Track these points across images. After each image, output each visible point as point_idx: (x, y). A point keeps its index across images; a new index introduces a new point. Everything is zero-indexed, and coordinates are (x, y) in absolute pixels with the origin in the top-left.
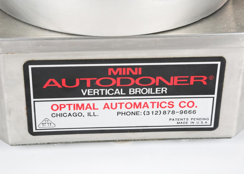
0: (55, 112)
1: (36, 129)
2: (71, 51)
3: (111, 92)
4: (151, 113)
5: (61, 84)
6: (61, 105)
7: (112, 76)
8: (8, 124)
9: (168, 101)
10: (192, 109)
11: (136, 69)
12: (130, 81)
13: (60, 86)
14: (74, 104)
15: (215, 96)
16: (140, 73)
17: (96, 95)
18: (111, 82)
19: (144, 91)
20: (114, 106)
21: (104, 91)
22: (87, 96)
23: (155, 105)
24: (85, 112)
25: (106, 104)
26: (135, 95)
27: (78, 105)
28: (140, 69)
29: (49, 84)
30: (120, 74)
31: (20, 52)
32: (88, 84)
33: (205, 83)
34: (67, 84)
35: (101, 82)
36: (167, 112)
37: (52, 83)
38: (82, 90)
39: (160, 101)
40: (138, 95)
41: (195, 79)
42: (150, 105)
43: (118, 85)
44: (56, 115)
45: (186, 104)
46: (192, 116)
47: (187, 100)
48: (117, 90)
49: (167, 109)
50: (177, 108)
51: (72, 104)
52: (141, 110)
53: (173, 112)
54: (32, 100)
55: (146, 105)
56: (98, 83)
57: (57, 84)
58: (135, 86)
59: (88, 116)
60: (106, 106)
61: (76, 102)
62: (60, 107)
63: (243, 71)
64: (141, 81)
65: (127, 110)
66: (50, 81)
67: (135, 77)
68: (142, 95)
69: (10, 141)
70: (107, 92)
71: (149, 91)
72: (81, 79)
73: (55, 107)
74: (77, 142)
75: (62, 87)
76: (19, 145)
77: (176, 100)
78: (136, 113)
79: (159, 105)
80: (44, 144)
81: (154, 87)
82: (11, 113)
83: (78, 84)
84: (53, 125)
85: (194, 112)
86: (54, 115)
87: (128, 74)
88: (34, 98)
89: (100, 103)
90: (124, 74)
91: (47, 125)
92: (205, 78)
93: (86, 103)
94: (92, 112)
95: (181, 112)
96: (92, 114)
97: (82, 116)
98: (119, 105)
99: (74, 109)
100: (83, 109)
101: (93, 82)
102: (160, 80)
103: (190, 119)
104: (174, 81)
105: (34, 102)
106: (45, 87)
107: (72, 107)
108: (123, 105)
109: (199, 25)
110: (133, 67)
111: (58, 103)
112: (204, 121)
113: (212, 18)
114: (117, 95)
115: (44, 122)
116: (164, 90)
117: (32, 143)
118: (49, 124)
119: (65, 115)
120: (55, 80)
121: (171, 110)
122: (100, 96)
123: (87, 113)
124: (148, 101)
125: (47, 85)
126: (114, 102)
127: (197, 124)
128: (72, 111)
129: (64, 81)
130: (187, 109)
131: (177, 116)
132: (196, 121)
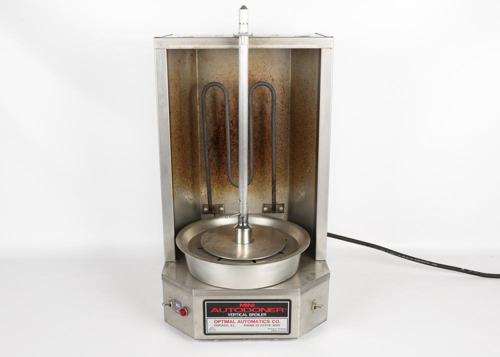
1: (207, 332)
3: (241, 315)
4: (259, 325)
5: (219, 310)
7: (242, 307)
8: (195, 329)
9: (267, 319)
10: (278, 324)
12: (249, 310)
15: (288, 318)
16: (254, 306)
17: (234, 316)
18: (241, 310)
19: (256, 315)
20: (242, 322)
22: (230, 316)
23: (261, 321)
24: (229, 324)
25: (239, 320)
27: (226, 321)
28: (254, 304)
30: (245, 306)
31: (202, 295)
32: (231, 311)
33: (283, 312)
34: (221, 311)
35: (237, 310)
37: (215, 310)
38: (228, 314)
40: (253, 316)
41: (278, 309)
42: (259, 321)
43: (244, 311)
44: (216, 325)
46: (278, 327)
47: (276, 320)
48: (244, 314)
49: (267, 324)
50: (271, 323)
52: (255, 324)
53: (270, 325)
54: (206, 318)
55: (257, 322)
56: (235, 310)
57: (217, 311)
58: (252, 312)
59: (231, 326)
60: (239, 322)
61: (225, 319)
62: (218, 322)
63: (299, 306)
64: (254, 310)
65: (248, 324)
66: (214, 309)
67: (252, 308)
69: (195, 338)
70: (239, 315)
71: (258, 315)
72: (228, 308)
73: (216, 322)
75: (219, 312)
76: (199, 340)
77: (271, 319)
78: (253, 325)
79: (263, 322)
80: (211, 339)
81: (260, 313)
82: (196, 324)
83: (226, 311)
84: (215, 330)
87: (248, 306)
89: (236, 320)
91: (212, 330)
92: (283, 309)
93: (230, 320)
94: (232, 324)
95: (273, 325)
97: (228, 326)
98: (245, 321)
101: (233, 310)
102: (263, 310)
103: (277, 329)
104: (269, 310)
107: (224, 321)
108: (247, 321)
109: (279, 285)
110: (251, 303)
111: (218, 320)
112: (284, 330)
113: (286, 282)
114: (244, 316)
115: (211, 328)
116: (265, 314)
117: (206, 339)
119: (220, 325)
120: (216, 308)
122: (236, 316)
124: (258, 320)
125: (213, 311)
126: (243, 320)
127: (281, 331)
128: (224, 324)
129: (220, 309)
130: (276, 324)
131: (271, 327)
132: (280, 330)
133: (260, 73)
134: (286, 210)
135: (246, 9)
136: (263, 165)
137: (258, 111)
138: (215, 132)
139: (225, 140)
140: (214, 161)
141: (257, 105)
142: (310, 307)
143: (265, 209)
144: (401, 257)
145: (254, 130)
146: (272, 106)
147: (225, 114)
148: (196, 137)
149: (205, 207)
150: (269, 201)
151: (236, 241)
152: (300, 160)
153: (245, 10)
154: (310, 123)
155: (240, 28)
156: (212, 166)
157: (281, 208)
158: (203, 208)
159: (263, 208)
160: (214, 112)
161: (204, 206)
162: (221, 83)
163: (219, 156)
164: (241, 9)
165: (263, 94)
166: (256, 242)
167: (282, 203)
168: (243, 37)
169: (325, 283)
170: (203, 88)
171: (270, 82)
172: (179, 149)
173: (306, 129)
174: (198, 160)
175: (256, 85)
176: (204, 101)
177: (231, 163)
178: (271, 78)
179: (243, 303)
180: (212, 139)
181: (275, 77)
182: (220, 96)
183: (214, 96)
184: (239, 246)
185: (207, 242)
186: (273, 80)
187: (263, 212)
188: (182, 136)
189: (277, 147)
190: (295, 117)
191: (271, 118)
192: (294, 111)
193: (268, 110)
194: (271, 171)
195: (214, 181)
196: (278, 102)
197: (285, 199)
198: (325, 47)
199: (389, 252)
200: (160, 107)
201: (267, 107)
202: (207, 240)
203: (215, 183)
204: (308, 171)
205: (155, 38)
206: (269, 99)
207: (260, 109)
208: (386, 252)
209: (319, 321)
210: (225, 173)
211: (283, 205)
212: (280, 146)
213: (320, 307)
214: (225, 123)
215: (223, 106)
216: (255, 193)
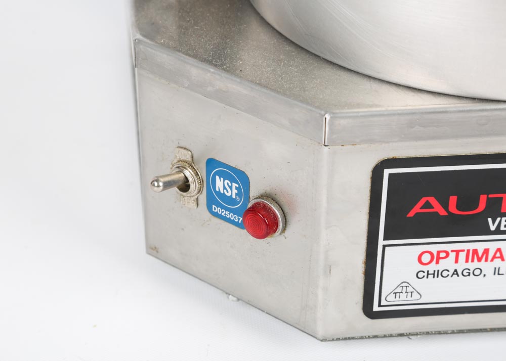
0: (425, 268)
1: (380, 305)
2: (480, 136)
5: (445, 206)
6: (439, 252)
13: (443, 212)
14: (468, 251)
22: (498, 231)
24: (487, 267)
27: (475, 252)
29: (420, 209)
31: (371, 141)
34: (459, 207)
37: (428, 205)
38: (490, 220)
44: (426, 274)
51: (463, 251)
54: (381, 242)
59: (495, 274)
61: (472, 246)
62: (437, 258)
66: (423, 201)
72: (490, 196)
73: (426, 258)
74: (461, 332)
75: (447, 214)
76: (338, 339)
80: (391, 336)
82: (331, 272)
83: (482, 206)
84: (416, 296)
86: (421, 275)
88: (384, 239)
91: (403, 296)
93: (493, 247)
94: (504, 265)
96: (502, 271)
97: (482, 275)
99: (467, 261)
100: (486, 260)
105: (384, 246)
106: (411, 214)
107: (462, 256)
111: (434, 249)
115: (399, 290)
117: (367, 334)
118: (409, 294)
119: (445, 274)
120: (435, 198)
123: (494, 269)
128: (462, 265)
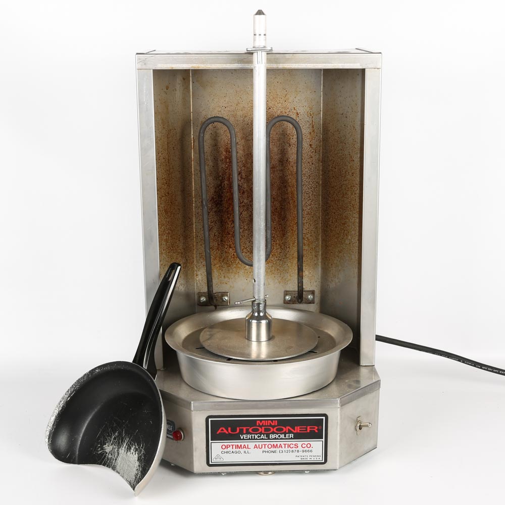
0: (224, 450)
1: (211, 462)
3: (258, 437)
4: (284, 452)
5: (228, 431)
7: (259, 426)
9: (294, 443)
10: (310, 449)
11: (274, 421)
12: (270, 430)
13: (227, 433)
15: (324, 440)
16: (276, 424)
17: (249, 439)
18: (258, 430)
19: (279, 436)
20: (260, 447)
21: (254, 436)
22: (243, 439)
23: (287, 446)
24: (242, 450)
25: (256, 445)
26: (273, 439)
28: (276, 421)
30: (264, 424)
31: (205, 410)
32: (245, 432)
33: (316, 431)
34: (231, 431)
35: (252, 430)
36: (294, 451)
37: (222, 430)
38: (241, 435)
39: (289, 443)
40: (275, 439)
41: (310, 428)
42: (283, 446)
43: (263, 432)
44: (224, 452)
45: (306, 446)
46: (310, 454)
47: (306, 443)
48: (262, 435)
49: (294, 449)
50: (300, 448)
52: (277, 450)
53: (298, 451)
54: (210, 441)
55: (281, 446)
56: (250, 430)
57: (225, 431)
58: (273, 433)
59: (244, 453)
60: (256, 447)
61: (237, 444)
62: (227, 447)
63: (339, 423)
64: (277, 430)
65: (269, 450)
66: (221, 429)
67: (273, 427)
68: (278, 439)
69: (195, 471)
70: (256, 437)
71: (282, 436)
72: (240, 428)
73: (224, 447)
76: (200, 473)
77: (300, 443)
78: (274, 452)
79: (289, 446)
81: (285, 434)
82: (197, 451)
83: (238, 431)
84: (222, 460)
85: (311, 451)
87: (269, 424)
89: (251, 444)
90: (266, 424)
91: (218, 459)
92: (317, 428)
93: (243, 444)
94: (246, 450)
95: (303, 451)
96: (247, 452)
97: (241, 453)
98: (263, 446)
99: (236, 448)
100: (241, 448)
101: (247, 430)
102: (289, 429)
103: (309, 456)
105: (211, 443)
106: (218, 433)
107: (234, 446)
108: (266, 446)
109: (311, 395)
110: (272, 420)
111: (226, 444)
112: (318, 458)
114: (262, 439)
115: (217, 457)
116: (292, 435)
117: (209, 473)
118: (220, 459)
119: (230, 452)
120: (224, 428)
121: (297, 449)
122: (252, 439)
123: (244, 451)
124: (282, 443)
125: (219, 431)
126: (261, 444)
127: (314, 459)
128: (234, 450)
129: (229, 429)
130: (306, 449)
131: (301, 454)
132: (312, 458)
133: (280, 105)
134: (317, 300)
135: (264, 14)
136: (284, 235)
137: (276, 157)
138: (215, 188)
139: (231, 199)
140: (215, 230)
141: (276, 149)
142: (353, 427)
143: (288, 298)
144: (481, 368)
145: (272, 185)
146: (297, 151)
147: (231, 162)
148: (190, 195)
149: (202, 296)
150: (293, 286)
151: (249, 338)
152: (336, 227)
153: (262, 16)
154: (350, 173)
155: (254, 40)
156: (212, 236)
157: (310, 297)
158: (199, 297)
159: (285, 297)
160: (215, 160)
161: (200, 295)
162: (226, 118)
163: (222, 222)
164: (257, 14)
165: (284, 135)
166: (277, 339)
167: (311, 289)
168: (260, 53)
169: (374, 393)
170: (200, 126)
171: (294, 116)
172: (166, 211)
173: (345, 182)
174: (192, 228)
175: (274, 121)
176: (201, 144)
177: (240, 232)
178: (295, 111)
179: (261, 420)
180: (213, 198)
181: (301, 110)
182: (224, 137)
183: (215, 138)
184: (254, 345)
185: (209, 339)
186: (298, 114)
187: (285, 302)
188: (170, 192)
189: (305, 208)
190: (329, 166)
191: (295, 168)
192: (328, 157)
193: (292, 157)
194: (296, 244)
195: (215, 259)
196: (305, 145)
197: (315, 284)
198: (370, 67)
199: (463, 362)
200: (143, 151)
201: (290, 152)
202: (208, 337)
203: (216, 262)
204: (347, 242)
205: (137, 54)
206: (292, 141)
207: (280, 156)
208: (459, 361)
209: (366, 448)
210: (230, 247)
211: (313, 292)
212: (309, 207)
213: (367, 426)
214: (230, 175)
215: (228, 151)
216: (273, 275)
